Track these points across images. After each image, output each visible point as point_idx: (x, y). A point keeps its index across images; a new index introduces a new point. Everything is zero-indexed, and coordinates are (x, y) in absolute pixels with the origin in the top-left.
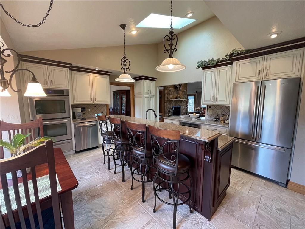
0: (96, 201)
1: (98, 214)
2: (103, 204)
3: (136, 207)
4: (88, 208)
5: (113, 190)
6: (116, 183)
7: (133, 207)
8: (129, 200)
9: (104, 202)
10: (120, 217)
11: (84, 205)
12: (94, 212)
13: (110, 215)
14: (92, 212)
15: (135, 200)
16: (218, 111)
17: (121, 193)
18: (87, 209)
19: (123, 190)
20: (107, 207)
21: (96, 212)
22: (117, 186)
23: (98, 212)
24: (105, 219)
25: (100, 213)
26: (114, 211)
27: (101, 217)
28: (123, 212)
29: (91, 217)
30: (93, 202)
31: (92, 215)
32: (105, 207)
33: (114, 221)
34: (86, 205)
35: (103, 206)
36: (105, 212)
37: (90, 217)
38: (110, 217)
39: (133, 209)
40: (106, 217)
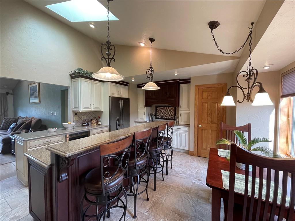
0: (182, 210)
1: (189, 200)
2: (181, 201)
3: (169, 183)
4: (192, 210)
5: (163, 203)
6: (151, 207)
7: (170, 184)
8: (166, 188)
9: (179, 202)
10: (181, 188)
11: (193, 217)
12: (191, 204)
13: (184, 193)
14: (192, 205)
15: (164, 185)
16: (83, 117)
17: (163, 196)
18: (194, 211)
19: (159, 196)
20: (181, 198)
21: (189, 203)
22: (157, 203)
23: (188, 201)
24: (188, 194)
25: (188, 199)
26: (180, 192)
27: (190, 197)
28: (177, 188)
29: (194, 202)
30: (185, 212)
31: (193, 203)
32: (182, 199)
33: (185, 189)
34: (191, 214)
35: (182, 201)
36: (185, 197)
37: (195, 204)
38: (185, 192)
39: (172, 184)
40: (187, 194)
